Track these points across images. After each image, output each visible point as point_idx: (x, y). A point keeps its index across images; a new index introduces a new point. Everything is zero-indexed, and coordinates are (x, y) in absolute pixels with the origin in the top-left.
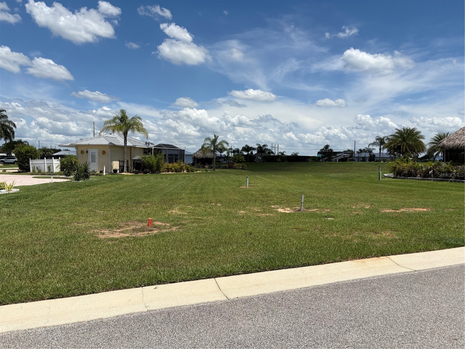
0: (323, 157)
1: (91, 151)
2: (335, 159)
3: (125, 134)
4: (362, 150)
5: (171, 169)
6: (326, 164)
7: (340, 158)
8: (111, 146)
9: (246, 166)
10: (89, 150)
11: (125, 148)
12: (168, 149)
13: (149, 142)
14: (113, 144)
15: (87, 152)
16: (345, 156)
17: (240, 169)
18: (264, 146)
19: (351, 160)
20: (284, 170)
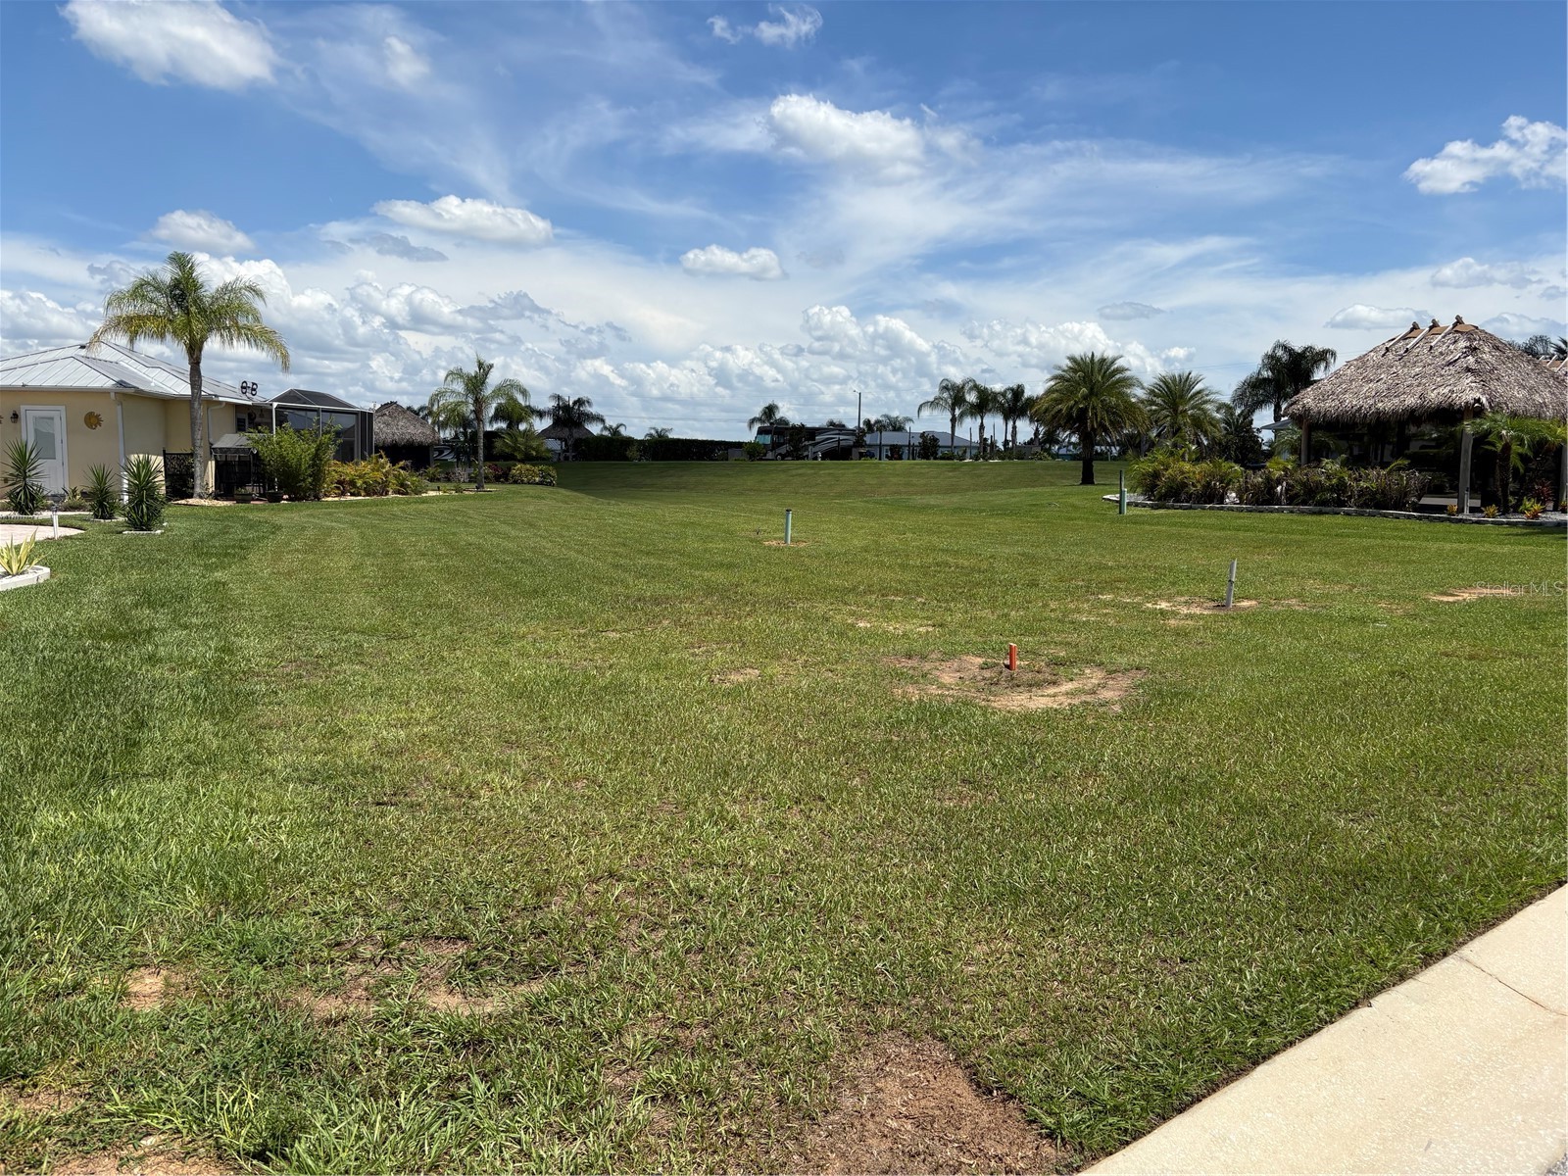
0: (775, 446)
1: (30, 414)
2: (814, 450)
3: (194, 351)
4: (872, 422)
5: (352, 483)
6: (799, 468)
7: (825, 446)
8: (124, 394)
9: (554, 473)
10: (23, 408)
11: (196, 405)
12: (324, 411)
13: (254, 384)
14: (135, 387)
15: (15, 416)
16: (842, 443)
17: (537, 484)
18: (580, 402)
19: (867, 456)
20: (666, 488)
